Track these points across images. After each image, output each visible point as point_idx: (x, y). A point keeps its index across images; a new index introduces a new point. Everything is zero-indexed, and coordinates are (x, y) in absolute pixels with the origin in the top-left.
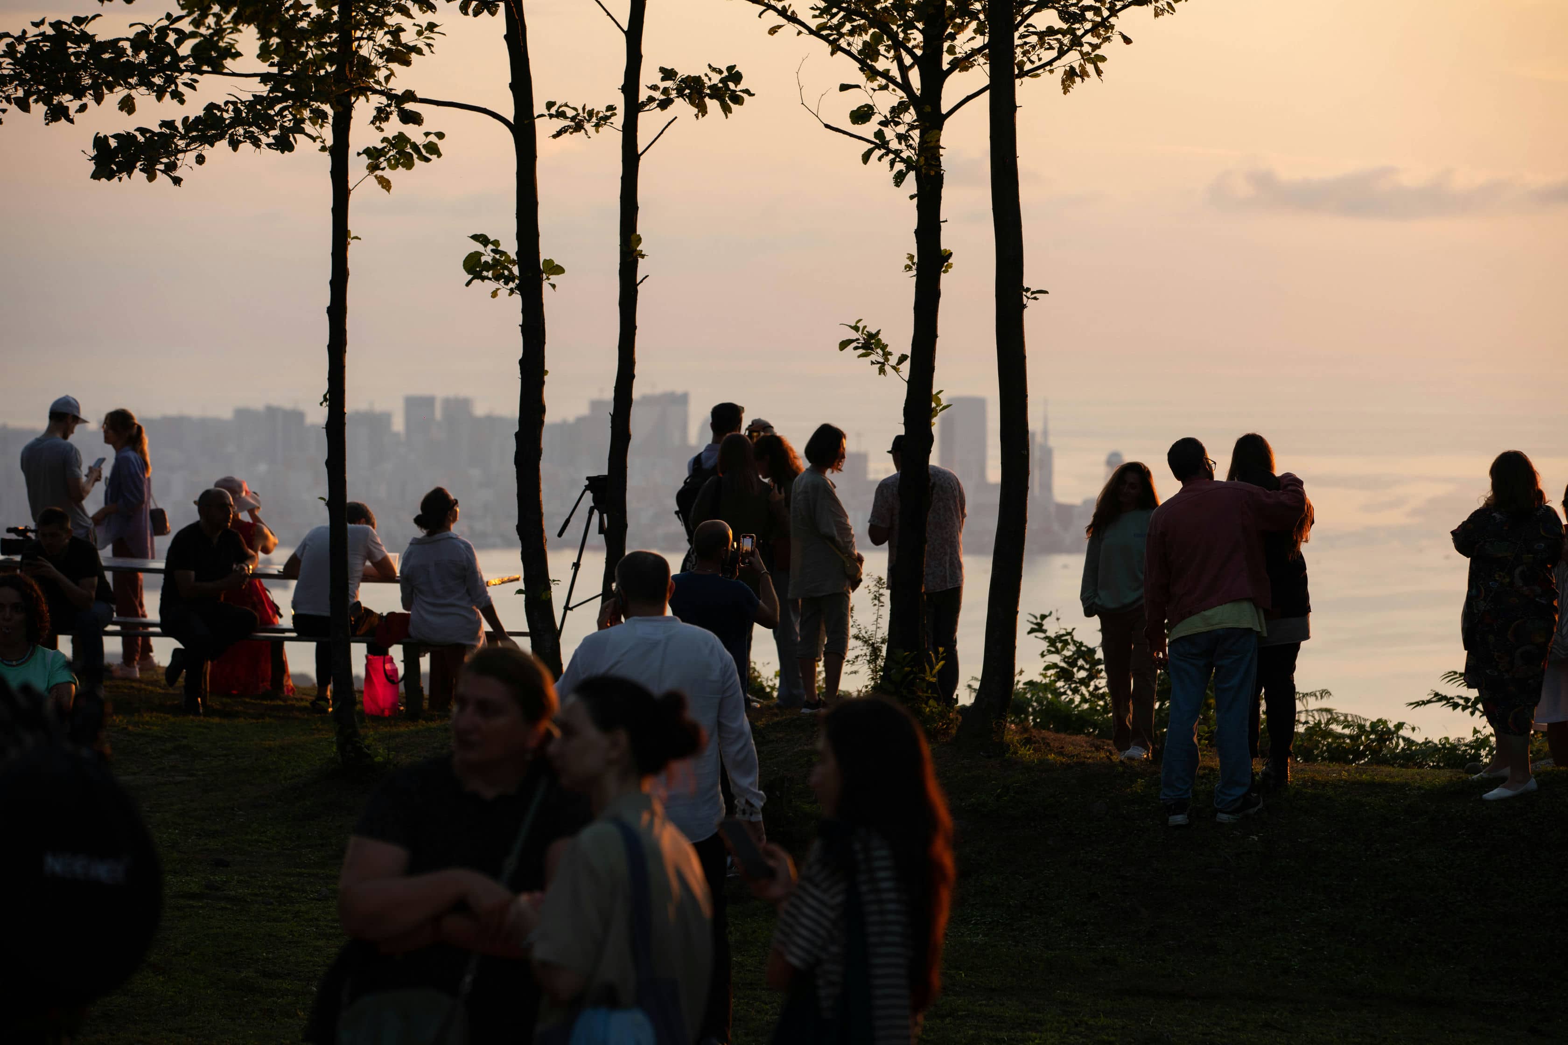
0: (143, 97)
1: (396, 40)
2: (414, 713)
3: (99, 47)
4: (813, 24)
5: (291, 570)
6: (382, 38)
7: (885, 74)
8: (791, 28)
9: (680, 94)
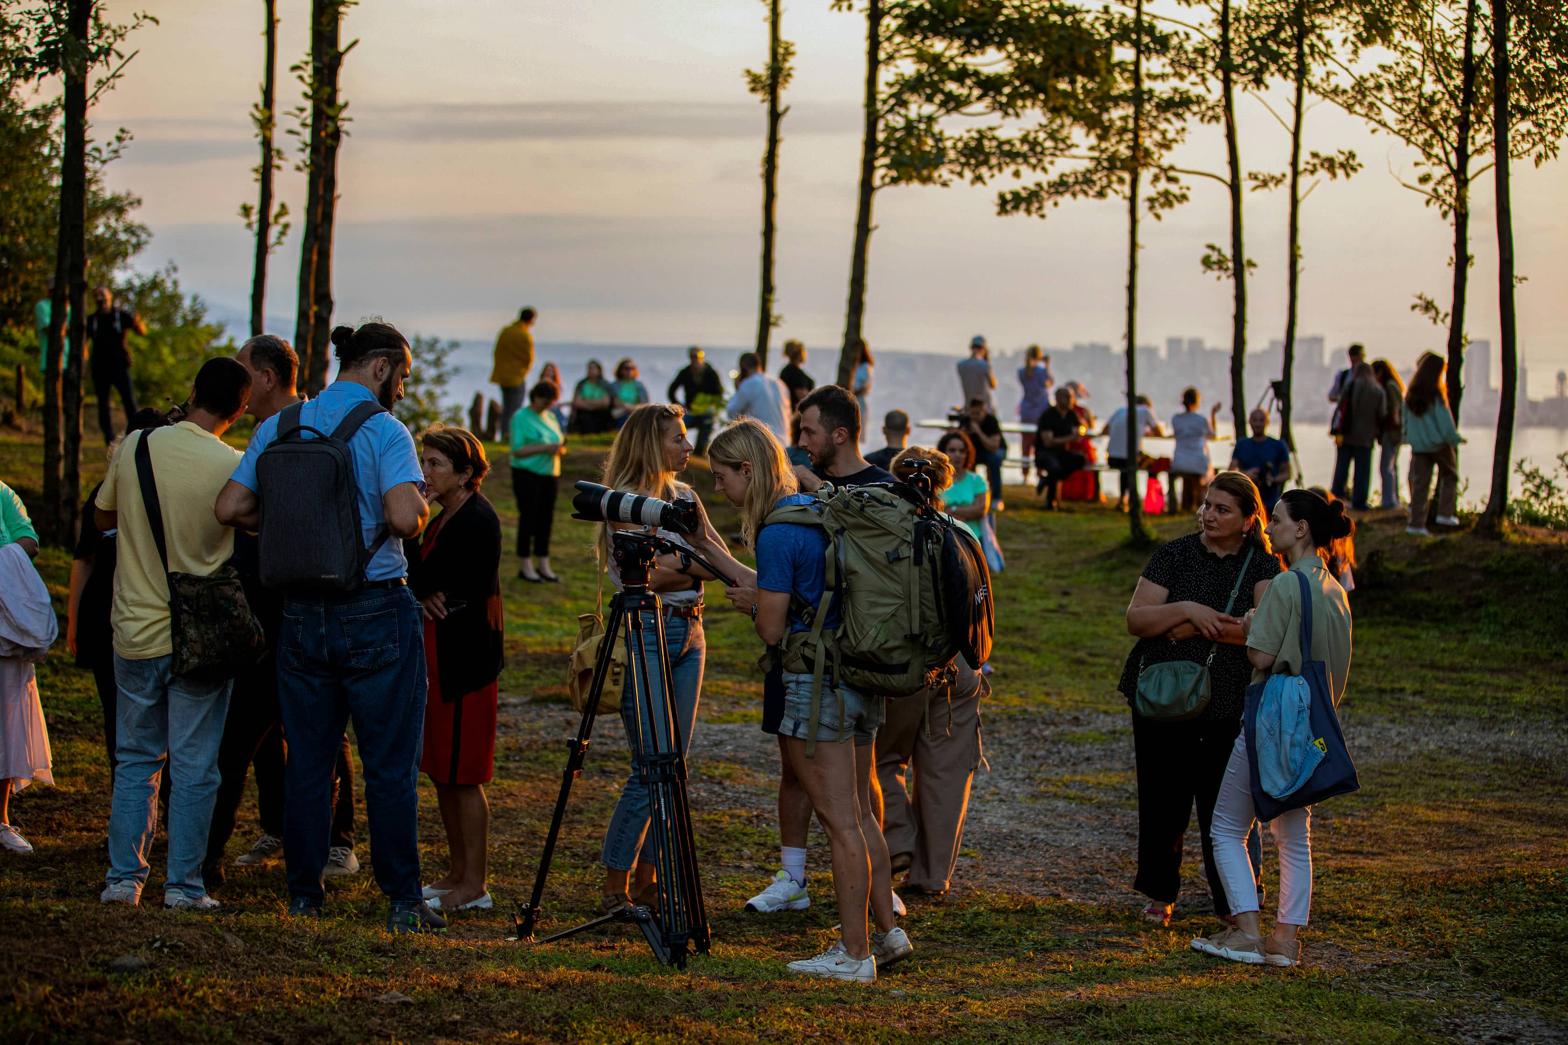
0: (1024, 170)
1: (1164, 138)
2: (1173, 512)
3: (1001, 144)
4: (1396, 128)
5: (1106, 431)
6: (1157, 136)
7: (1437, 156)
8: (1382, 131)
9: (1322, 165)
